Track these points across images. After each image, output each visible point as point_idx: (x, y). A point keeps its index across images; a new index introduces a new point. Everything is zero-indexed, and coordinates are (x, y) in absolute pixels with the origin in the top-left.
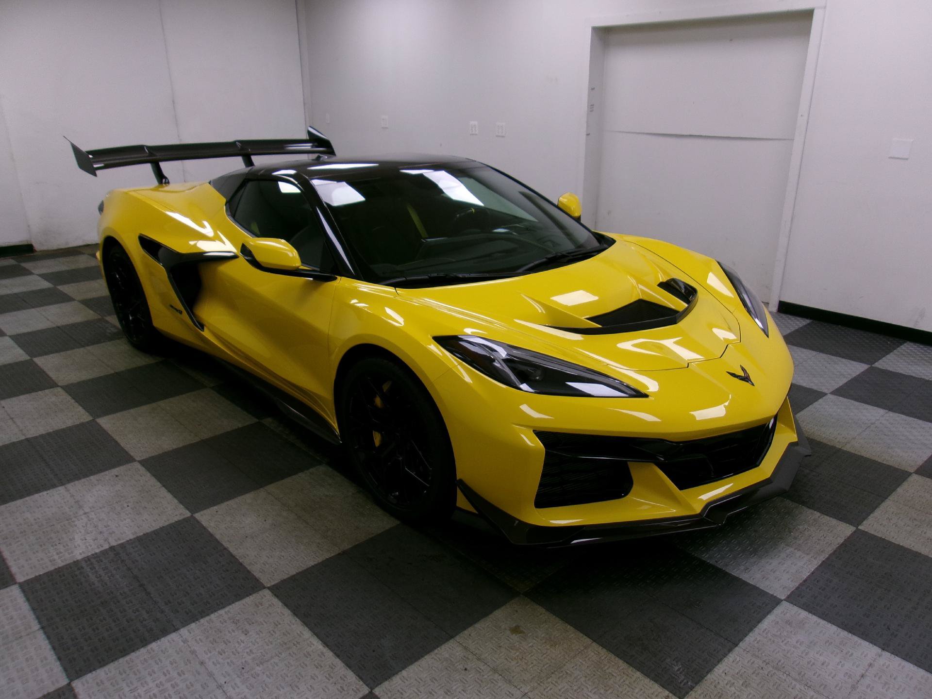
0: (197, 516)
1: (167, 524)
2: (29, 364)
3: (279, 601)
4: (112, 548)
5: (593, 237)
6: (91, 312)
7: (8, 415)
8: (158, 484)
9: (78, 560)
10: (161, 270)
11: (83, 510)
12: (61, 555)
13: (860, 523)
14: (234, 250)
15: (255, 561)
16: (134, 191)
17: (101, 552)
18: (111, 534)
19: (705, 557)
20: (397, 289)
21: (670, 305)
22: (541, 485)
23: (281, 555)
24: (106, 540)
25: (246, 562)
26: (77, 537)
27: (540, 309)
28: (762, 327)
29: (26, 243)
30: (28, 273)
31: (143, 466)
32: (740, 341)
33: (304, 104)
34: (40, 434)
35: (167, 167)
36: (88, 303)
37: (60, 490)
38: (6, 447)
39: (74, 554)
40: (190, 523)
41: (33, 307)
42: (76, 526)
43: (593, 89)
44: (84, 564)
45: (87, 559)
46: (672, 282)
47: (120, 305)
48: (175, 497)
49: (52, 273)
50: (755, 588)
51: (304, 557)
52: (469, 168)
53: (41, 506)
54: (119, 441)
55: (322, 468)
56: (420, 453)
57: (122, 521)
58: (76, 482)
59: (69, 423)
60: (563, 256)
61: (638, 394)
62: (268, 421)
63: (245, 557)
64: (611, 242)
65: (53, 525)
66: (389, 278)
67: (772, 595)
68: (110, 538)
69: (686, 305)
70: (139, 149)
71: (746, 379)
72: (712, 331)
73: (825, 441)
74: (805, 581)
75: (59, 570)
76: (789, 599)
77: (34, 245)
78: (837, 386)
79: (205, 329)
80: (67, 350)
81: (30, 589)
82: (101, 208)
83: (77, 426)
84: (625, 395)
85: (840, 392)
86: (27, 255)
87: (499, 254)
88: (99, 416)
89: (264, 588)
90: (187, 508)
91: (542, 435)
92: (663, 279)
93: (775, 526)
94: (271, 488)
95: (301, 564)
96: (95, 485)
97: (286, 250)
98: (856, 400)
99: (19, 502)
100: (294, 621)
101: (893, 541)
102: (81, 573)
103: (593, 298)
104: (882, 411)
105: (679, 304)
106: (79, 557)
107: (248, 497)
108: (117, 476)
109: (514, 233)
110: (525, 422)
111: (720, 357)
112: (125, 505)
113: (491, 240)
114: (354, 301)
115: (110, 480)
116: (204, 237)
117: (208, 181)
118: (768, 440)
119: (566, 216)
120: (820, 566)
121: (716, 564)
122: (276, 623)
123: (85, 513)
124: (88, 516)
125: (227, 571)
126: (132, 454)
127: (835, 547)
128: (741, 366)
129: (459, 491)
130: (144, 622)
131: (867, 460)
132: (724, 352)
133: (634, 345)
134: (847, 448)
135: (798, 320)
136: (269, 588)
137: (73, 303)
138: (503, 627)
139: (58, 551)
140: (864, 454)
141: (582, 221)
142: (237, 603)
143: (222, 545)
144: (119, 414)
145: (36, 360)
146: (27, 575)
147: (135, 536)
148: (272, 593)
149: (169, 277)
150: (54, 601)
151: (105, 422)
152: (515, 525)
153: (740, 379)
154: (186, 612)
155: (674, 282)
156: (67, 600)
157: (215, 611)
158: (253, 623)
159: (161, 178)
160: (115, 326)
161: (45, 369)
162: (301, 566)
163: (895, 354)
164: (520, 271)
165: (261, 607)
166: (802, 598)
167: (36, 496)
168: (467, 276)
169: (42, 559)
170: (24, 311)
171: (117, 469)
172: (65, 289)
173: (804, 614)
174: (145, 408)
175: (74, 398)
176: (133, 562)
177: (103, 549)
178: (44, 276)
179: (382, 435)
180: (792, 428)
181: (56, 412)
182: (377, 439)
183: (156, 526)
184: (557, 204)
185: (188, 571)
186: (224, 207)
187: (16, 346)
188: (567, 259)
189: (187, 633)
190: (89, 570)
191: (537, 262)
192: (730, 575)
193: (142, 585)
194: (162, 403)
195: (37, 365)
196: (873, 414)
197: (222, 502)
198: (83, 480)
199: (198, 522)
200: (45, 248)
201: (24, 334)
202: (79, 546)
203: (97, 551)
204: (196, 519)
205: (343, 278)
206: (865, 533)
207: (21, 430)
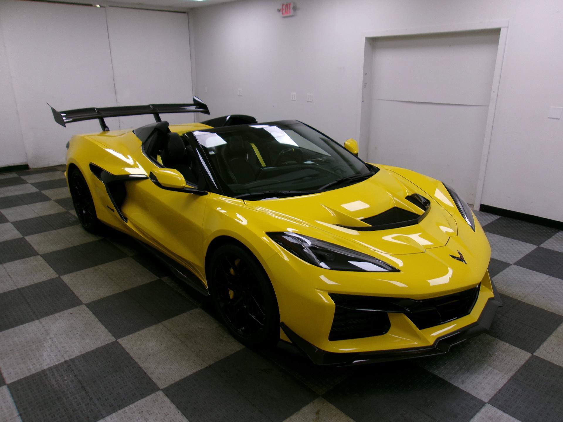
0: (120, 341)
1: (101, 345)
2: (22, 240)
3: (168, 399)
4: (66, 362)
5: (366, 167)
6: (61, 207)
7: (7, 273)
8: (97, 319)
9: (44, 370)
10: (102, 185)
11: (49, 336)
12: (34, 365)
13: (534, 351)
14: (146, 174)
15: (154, 371)
16: (88, 136)
17: (59, 364)
18: (65, 352)
19: (436, 372)
20: (244, 200)
21: (414, 211)
22: (333, 327)
23: (171, 368)
24: (63, 356)
25: (148, 372)
26: (45, 354)
27: (332, 214)
28: (470, 225)
29: (24, 164)
30: (25, 182)
31: (88, 307)
32: (458, 235)
33: (192, 81)
34: (26, 285)
35: (108, 121)
36: (59, 202)
37: (36, 323)
38: (5, 294)
39: (42, 365)
40: (115, 345)
41: (26, 204)
42: (45, 346)
43: (366, 74)
44: (48, 372)
45: (50, 369)
46: (415, 196)
47: (78, 204)
48: (106, 328)
49: (39, 183)
50: (468, 394)
51: (185, 369)
52: (290, 124)
53: (24, 333)
54: (74, 290)
55: (198, 310)
56: (258, 304)
57: (73, 344)
58: (46, 318)
59: (44, 279)
60: (347, 180)
61: (394, 270)
62: (165, 279)
63: (148, 369)
64: (377, 170)
65: (31, 346)
66: (240, 194)
67: (479, 400)
68: (65, 355)
69: (424, 212)
70: (92, 110)
71: (461, 259)
72: (440, 228)
73: (510, 296)
74: (500, 390)
75: (32, 376)
76: (491, 402)
77: (29, 165)
78: (517, 260)
79: (128, 221)
80: (45, 231)
81: (14, 388)
82: (68, 146)
83: (48, 281)
84: (386, 270)
85: (519, 263)
86: (25, 171)
87: (308, 178)
88: (62, 275)
89: (159, 389)
90: (113, 336)
91: (333, 296)
92: (409, 194)
93: (480, 353)
94: (166, 323)
95: (183, 374)
96: (58, 320)
97: (177, 176)
98: (530, 269)
99: (11, 330)
100: (177, 413)
101: (556, 363)
102: (46, 378)
103: (366, 206)
104: (546, 276)
105: (418, 211)
106: (45, 368)
107: (152, 329)
108: (71, 314)
109: (317, 164)
110: (323, 287)
111: (445, 245)
112: (76, 333)
113: (303, 168)
114: (218, 209)
115: (67, 316)
116: (128, 166)
117: (132, 130)
118: (475, 297)
119: (349, 153)
120: (510, 380)
121: (443, 378)
122: (166, 413)
123: (51, 338)
124: (52, 340)
125: (137, 378)
126: (81, 299)
127: (518, 367)
128: (458, 251)
129: (281, 330)
130: (84, 412)
131: (538, 308)
132: (448, 241)
133: (393, 238)
134: (525, 300)
135: (492, 216)
136: (162, 390)
137: (51, 202)
138: (308, 418)
139: (33, 363)
140: (535, 304)
141: (359, 157)
142: (142, 400)
143: (134, 361)
144: (75, 273)
145: (26, 238)
146: (13, 379)
147: (80, 354)
148: (164, 393)
149: (107, 189)
150: (29, 396)
151: (66, 278)
152: (316, 351)
153: (458, 260)
154: (110, 405)
155: (416, 196)
156: (36, 396)
157: (128, 405)
158: (151, 414)
159: (104, 127)
160: (74, 217)
161: (32, 244)
162: (183, 375)
163: (553, 239)
164: (320, 189)
165: (157, 403)
166: (498, 401)
167: (21, 326)
168: (288, 192)
169: (23, 368)
170: (21, 206)
171: (72, 309)
172: (46, 192)
173: (500, 413)
174: (91, 269)
175: (47, 263)
176: (78, 371)
177: (60, 362)
178: (35, 185)
179: (234, 292)
180: (490, 288)
181: (36, 271)
182: (231, 294)
183: (94, 347)
184: (344, 146)
185: (113, 378)
186: (141, 147)
187: (15, 229)
188: (349, 181)
189: (110, 420)
190: (51, 376)
191: (331, 184)
192: (452, 385)
193: (83, 387)
194: (101, 267)
195: (26, 241)
196: (540, 278)
197: (135, 332)
198: (51, 316)
199: (120, 345)
200: (36, 167)
201: (20, 221)
202: (46, 360)
203: (57, 363)
204: (119, 343)
205: (211, 193)
206: (537, 357)
207: (15, 283)
